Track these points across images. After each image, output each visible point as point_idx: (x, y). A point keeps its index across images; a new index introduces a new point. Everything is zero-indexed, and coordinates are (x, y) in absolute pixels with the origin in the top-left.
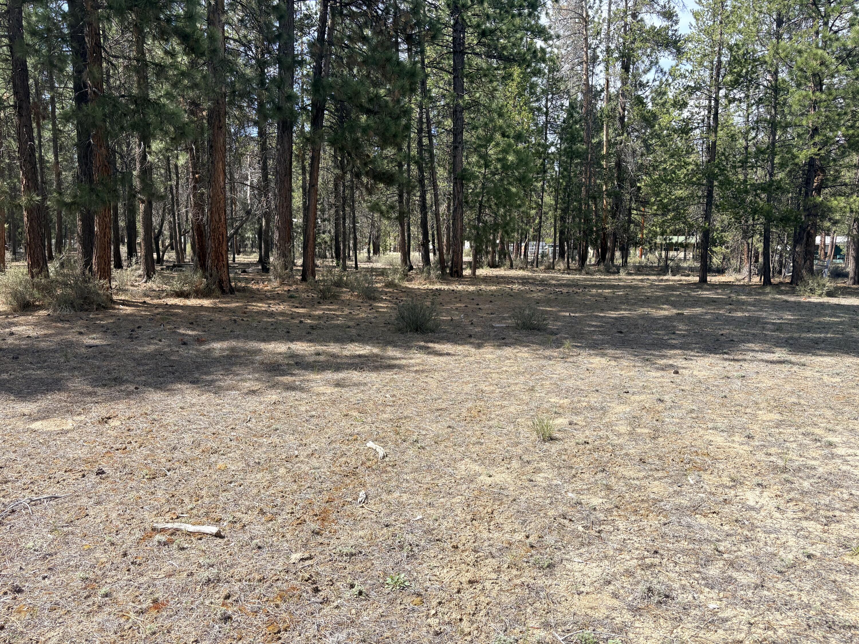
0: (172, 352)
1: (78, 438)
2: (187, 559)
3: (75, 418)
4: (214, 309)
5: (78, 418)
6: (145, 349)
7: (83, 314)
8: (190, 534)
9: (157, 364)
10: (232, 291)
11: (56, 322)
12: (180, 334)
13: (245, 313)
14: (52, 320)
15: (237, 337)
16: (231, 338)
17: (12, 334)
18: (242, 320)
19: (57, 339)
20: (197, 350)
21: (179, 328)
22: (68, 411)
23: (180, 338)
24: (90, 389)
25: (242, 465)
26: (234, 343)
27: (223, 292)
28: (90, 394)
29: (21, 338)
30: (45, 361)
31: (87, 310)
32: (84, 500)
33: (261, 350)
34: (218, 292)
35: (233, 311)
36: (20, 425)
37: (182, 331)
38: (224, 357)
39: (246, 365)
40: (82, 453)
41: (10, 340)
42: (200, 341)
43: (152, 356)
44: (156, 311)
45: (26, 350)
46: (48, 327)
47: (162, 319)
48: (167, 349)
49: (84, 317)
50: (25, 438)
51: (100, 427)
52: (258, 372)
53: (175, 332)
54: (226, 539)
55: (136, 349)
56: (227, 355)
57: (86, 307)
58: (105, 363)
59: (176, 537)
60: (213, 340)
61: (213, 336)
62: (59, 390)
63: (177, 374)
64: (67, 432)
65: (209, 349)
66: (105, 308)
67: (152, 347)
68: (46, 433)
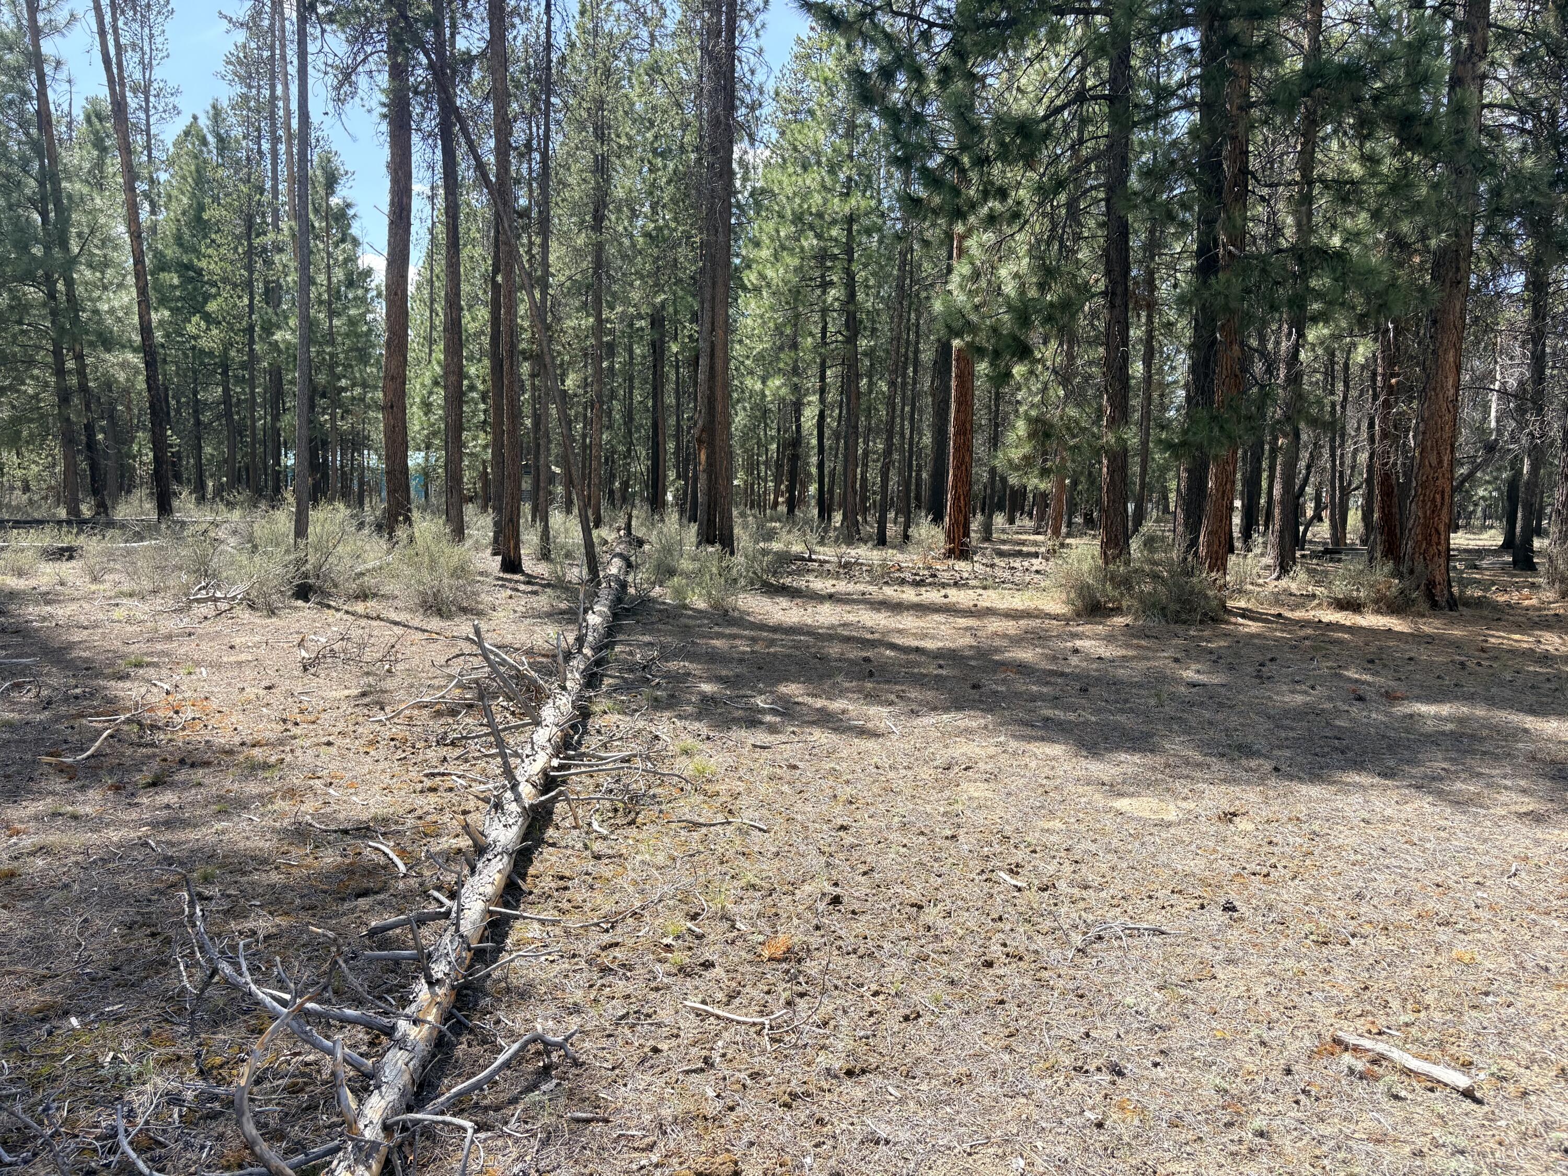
0: (1338, 712)
1: (1187, 840)
2: (1408, 1121)
3: (1179, 803)
4: (1417, 638)
5: (1184, 805)
6: (1287, 699)
7: (1179, 628)
8: (1408, 1072)
9: (1309, 730)
10: (1453, 604)
11: (1139, 637)
12: (1349, 679)
13: (1483, 650)
14: (1133, 636)
15: (1470, 698)
16: (1457, 698)
17: (1076, 651)
18: (1479, 664)
19: (1142, 665)
20: (1387, 714)
21: (1347, 669)
22: (1168, 790)
23: (1352, 686)
24: (1199, 758)
25: (1508, 964)
26: (1465, 710)
27: (1434, 605)
28: (1199, 765)
29: (1088, 658)
30: (1126, 701)
31: (1185, 622)
32: (1206, 949)
33: (1526, 731)
34: (1424, 606)
35: (1457, 645)
36: (1099, 800)
37: (1352, 674)
38: (1443, 733)
39: (1496, 758)
40: (1197, 865)
41: (1074, 660)
42: (1390, 697)
43: (1301, 714)
44: (1302, 633)
45: (1097, 679)
46: (1128, 646)
47: (1315, 649)
48: (1328, 706)
49: (1181, 633)
50: (1108, 822)
51: (1222, 827)
52: (1525, 776)
53: (1340, 676)
54: (1486, 1108)
55: (1270, 698)
56: (1452, 732)
57: (1184, 616)
58: (1220, 717)
59: (1381, 1071)
60: (1418, 699)
61: (1417, 691)
62: (1152, 751)
63: (1350, 754)
64: (1170, 825)
65: (1411, 716)
66: (1215, 620)
67: (1299, 699)
68: (1139, 819)
